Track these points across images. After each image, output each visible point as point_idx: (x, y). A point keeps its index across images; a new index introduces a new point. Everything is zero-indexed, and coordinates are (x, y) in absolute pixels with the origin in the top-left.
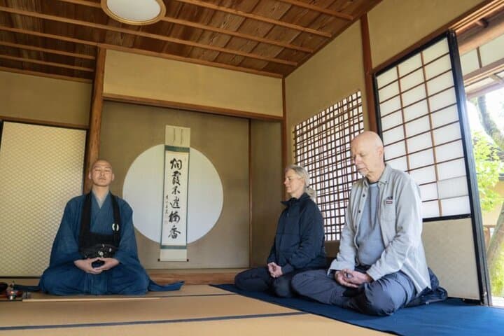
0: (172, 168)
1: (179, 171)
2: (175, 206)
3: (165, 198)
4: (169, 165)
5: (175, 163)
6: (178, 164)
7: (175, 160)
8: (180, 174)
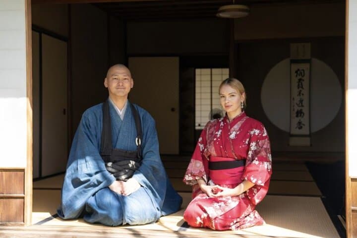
0: (297, 76)
1: (303, 78)
2: (300, 105)
3: (292, 100)
4: (294, 74)
5: (299, 72)
6: (301, 73)
7: (298, 70)
8: (303, 80)
